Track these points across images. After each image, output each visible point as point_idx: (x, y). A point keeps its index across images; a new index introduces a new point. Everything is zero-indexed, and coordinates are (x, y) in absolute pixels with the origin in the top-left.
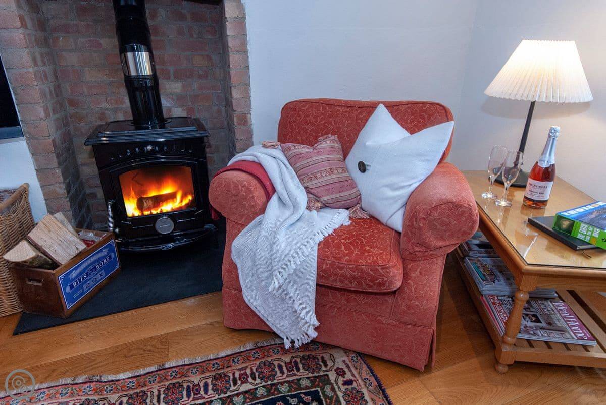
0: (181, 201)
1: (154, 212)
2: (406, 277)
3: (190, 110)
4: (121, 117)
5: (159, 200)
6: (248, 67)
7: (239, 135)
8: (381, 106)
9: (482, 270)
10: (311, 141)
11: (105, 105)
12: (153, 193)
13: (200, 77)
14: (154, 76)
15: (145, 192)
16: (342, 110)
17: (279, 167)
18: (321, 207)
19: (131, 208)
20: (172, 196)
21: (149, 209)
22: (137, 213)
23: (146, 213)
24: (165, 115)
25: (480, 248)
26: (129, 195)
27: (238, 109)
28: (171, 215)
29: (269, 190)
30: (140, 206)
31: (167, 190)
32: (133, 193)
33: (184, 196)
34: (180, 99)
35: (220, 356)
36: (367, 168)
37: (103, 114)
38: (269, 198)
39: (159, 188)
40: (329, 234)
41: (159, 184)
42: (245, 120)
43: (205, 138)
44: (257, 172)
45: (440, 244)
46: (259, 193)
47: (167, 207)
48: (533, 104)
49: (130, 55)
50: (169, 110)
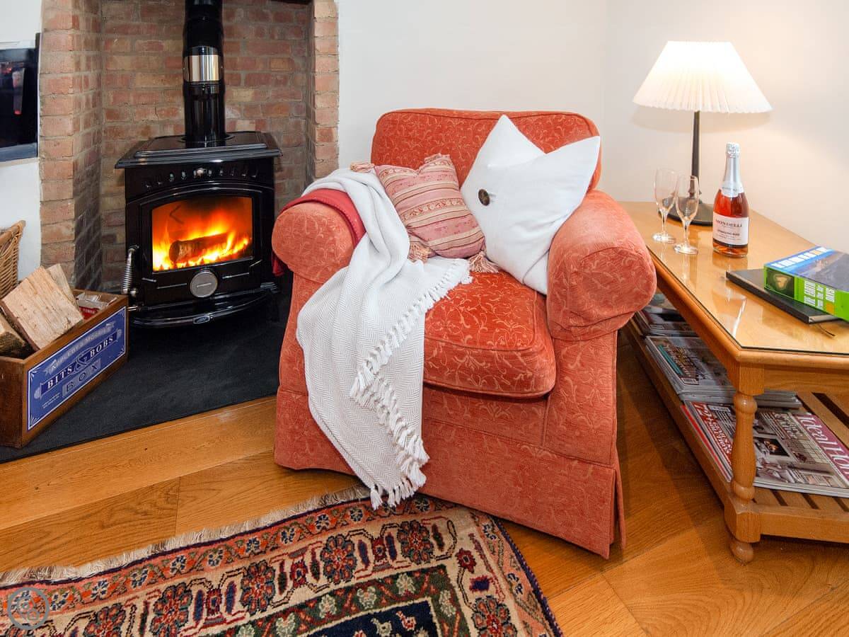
0: (233, 247)
1: (192, 263)
2: (561, 370)
3: (260, 123)
4: (170, 132)
5: (201, 245)
6: (337, 71)
7: (321, 154)
8: (504, 118)
9: (674, 357)
10: (415, 162)
11: (152, 117)
12: (194, 235)
13: (278, 83)
14: (221, 84)
15: (183, 233)
16: (455, 123)
17: (372, 198)
18: (429, 255)
19: (161, 259)
20: (220, 240)
21: (186, 259)
22: (167, 265)
23: (180, 265)
24: (227, 129)
25: (665, 320)
26: (161, 238)
27: (322, 121)
28: (216, 269)
29: (357, 231)
30: (174, 256)
31: (215, 231)
32: (167, 235)
33: (238, 239)
34: (249, 110)
35: (262, 525)
36: (491, 198)
37: (148, 128)
38: (356, 241)
39: (204, 229)
40: (441, 299)
41: (206, 222)
42: (329, 136)
43: (276, 159)
44: (341, 205)
45: (606, 313)
46: (343, 234)
47: (211, 256)
48: (697, 115)
49: (195, 58)
50: (234, 123)
